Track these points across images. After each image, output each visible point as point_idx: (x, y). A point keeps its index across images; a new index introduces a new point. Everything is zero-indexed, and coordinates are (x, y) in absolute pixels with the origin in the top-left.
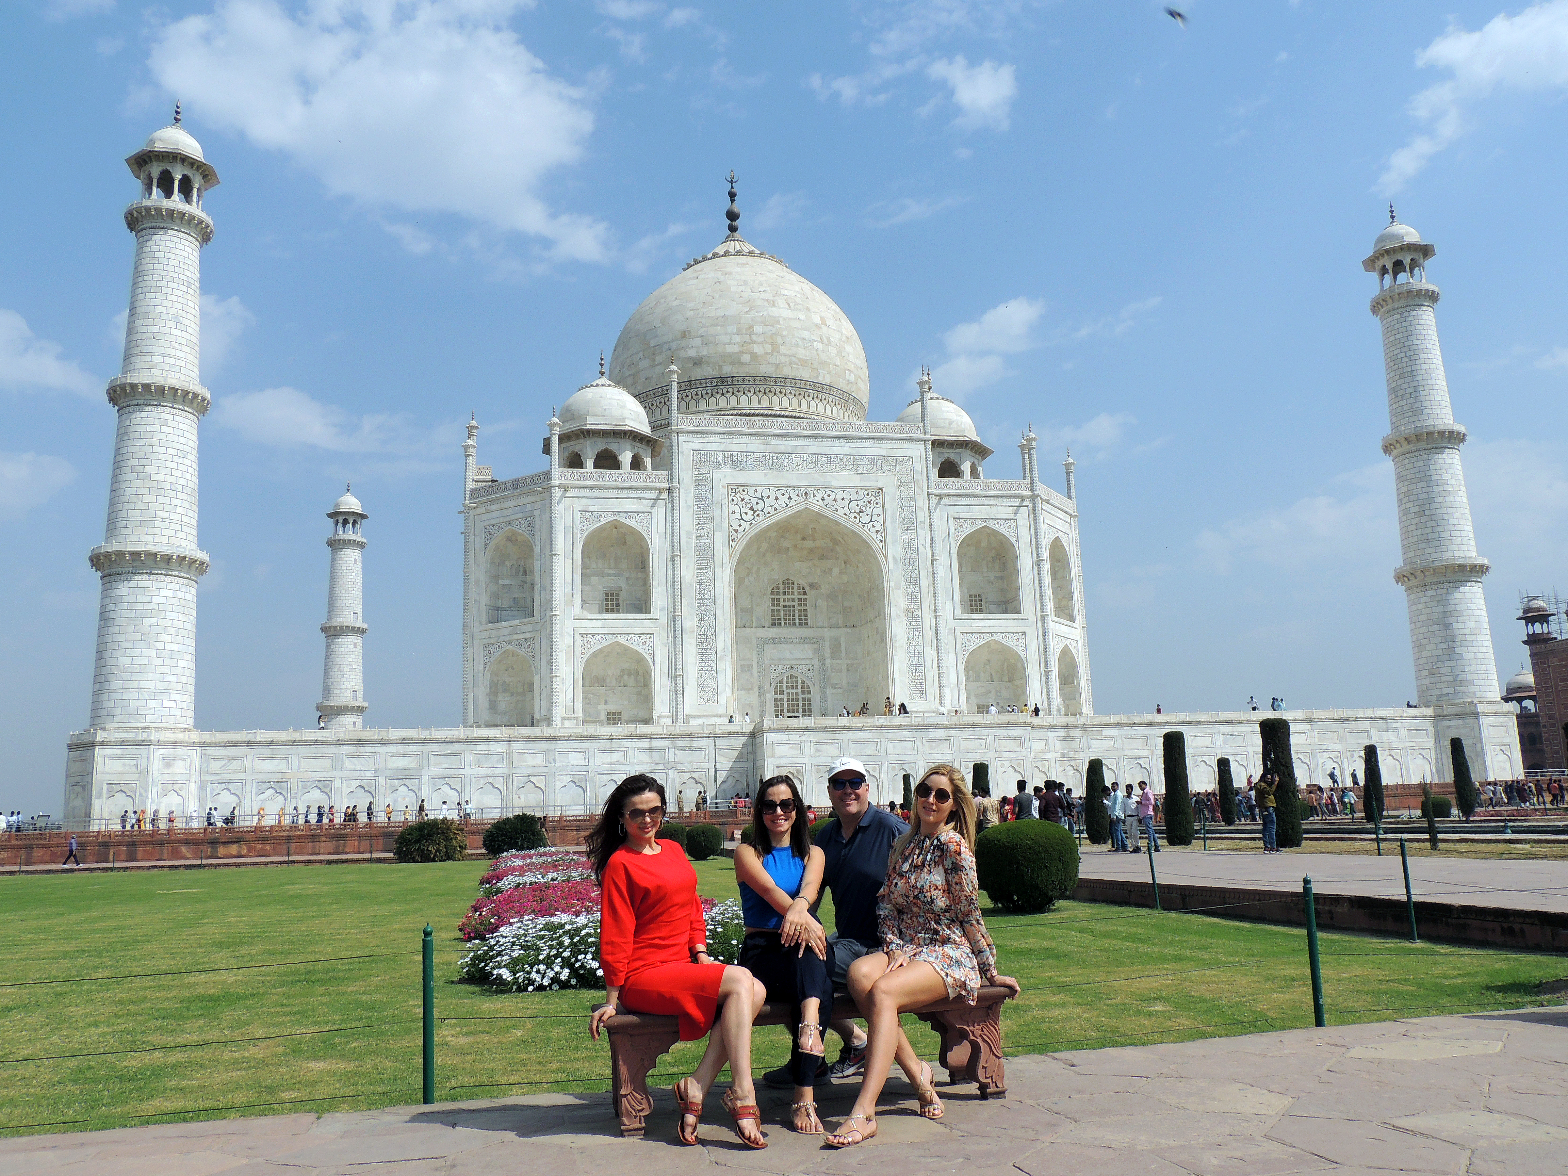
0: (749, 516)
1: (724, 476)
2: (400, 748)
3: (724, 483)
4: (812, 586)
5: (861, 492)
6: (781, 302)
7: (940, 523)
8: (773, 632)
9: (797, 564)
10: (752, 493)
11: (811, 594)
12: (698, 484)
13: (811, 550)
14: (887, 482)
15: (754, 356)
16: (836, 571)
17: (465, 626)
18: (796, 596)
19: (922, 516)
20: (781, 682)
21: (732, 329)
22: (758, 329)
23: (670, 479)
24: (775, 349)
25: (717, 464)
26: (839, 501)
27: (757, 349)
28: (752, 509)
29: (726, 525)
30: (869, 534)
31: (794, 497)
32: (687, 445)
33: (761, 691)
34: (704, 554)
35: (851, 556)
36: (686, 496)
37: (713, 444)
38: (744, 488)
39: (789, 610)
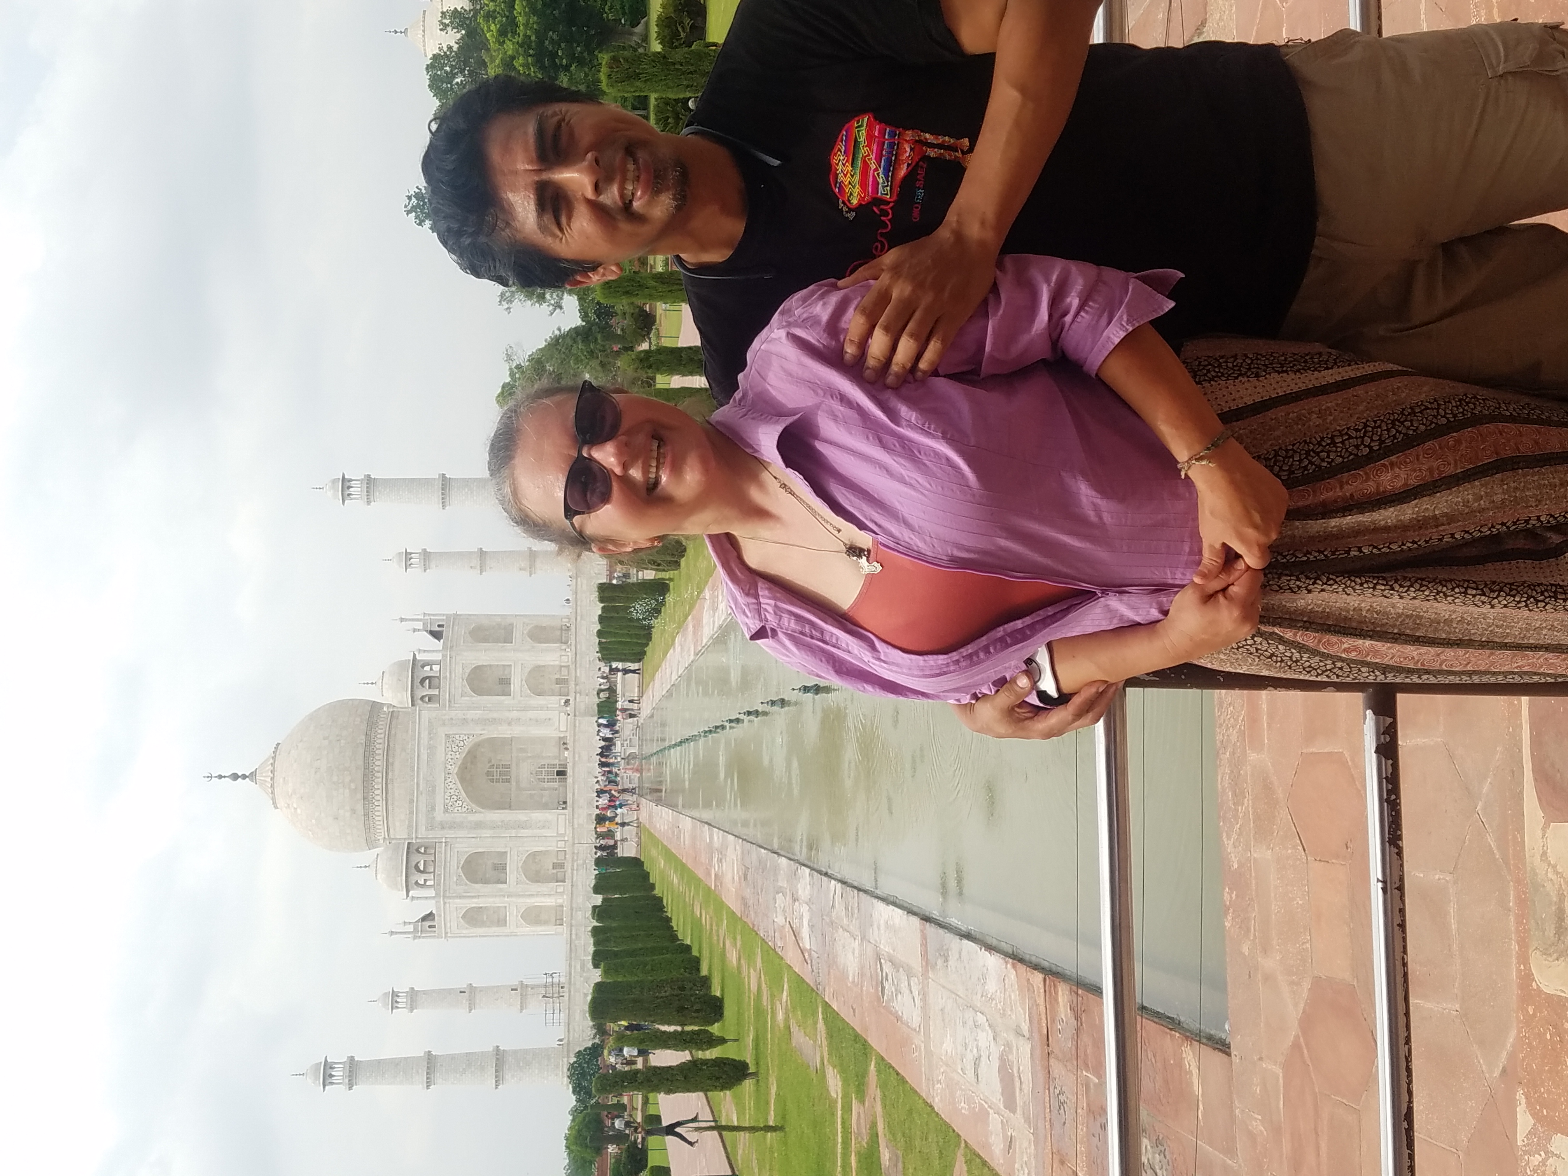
0: (460, 803)
1: (439, 815)
3: (443, 815)
4: (490, 761)
5: (447, 745)
6: (317, 763)
7: (464, 705)
8: (514, 783)
9: (479, 770)
10: (448, 801)
11: (493, 762)
12: (443, 828)
13: (472, 763)
14: (442, 732)
15: (352, 781)
16: (483, 750)
17: (505, 936)
18: (495, 770)
20: (539, 779)
22: (335, 779)
25: (434, 818)
26: (452, 757)
27: (347, 779)
28: (456, 801)
29: (464, 815)
30: (470, 742)
31: (450, 780)
32: (423, 832)
33: (544, 789)
34: (479, 825)
35: (478, 745)
36: (451, 834)
37: (423, 820)
38: (445, 805)
39: (502, 774)
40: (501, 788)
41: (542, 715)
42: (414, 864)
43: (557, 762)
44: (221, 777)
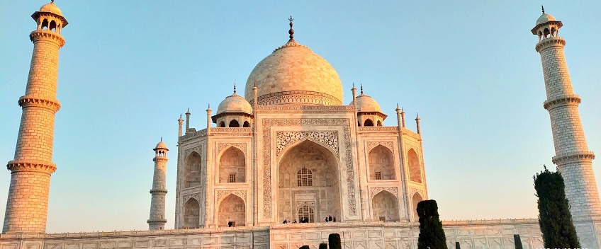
0: (285, 144)
1: (275, 129)
2: (124, 239)
3: (275, 131)
4: (314, 170)
5: (329, 133)
7: (361, 143)
8: (298, 189)
9: (308, 162)
10: (285, 134)
11: (313, 173)
12: (264, 131)
14: (340, 129)
15: (294, 83)
16: (323, 164)
17: (177, 189)
18: (307, 174)
19: (353, 141)
20: (301, 208)
21: (286, 73)
23: (253, 130)
24: (302, 80)
25: (272, 124)
26: (320, 137)
28: (285, 141)
29: (275, 147)
30: (332, 149)
31: (302, 136)
32: (260, 117)
33: (293, 213)
34: (267, 160)
35: (327, 159)
36: (260, 138)
37: (271, 116)
38: (282, 132)
39: (304, 180)
40: (295, 179)
41: (358, 206)
42: (237, 118)
44: (291, 25)
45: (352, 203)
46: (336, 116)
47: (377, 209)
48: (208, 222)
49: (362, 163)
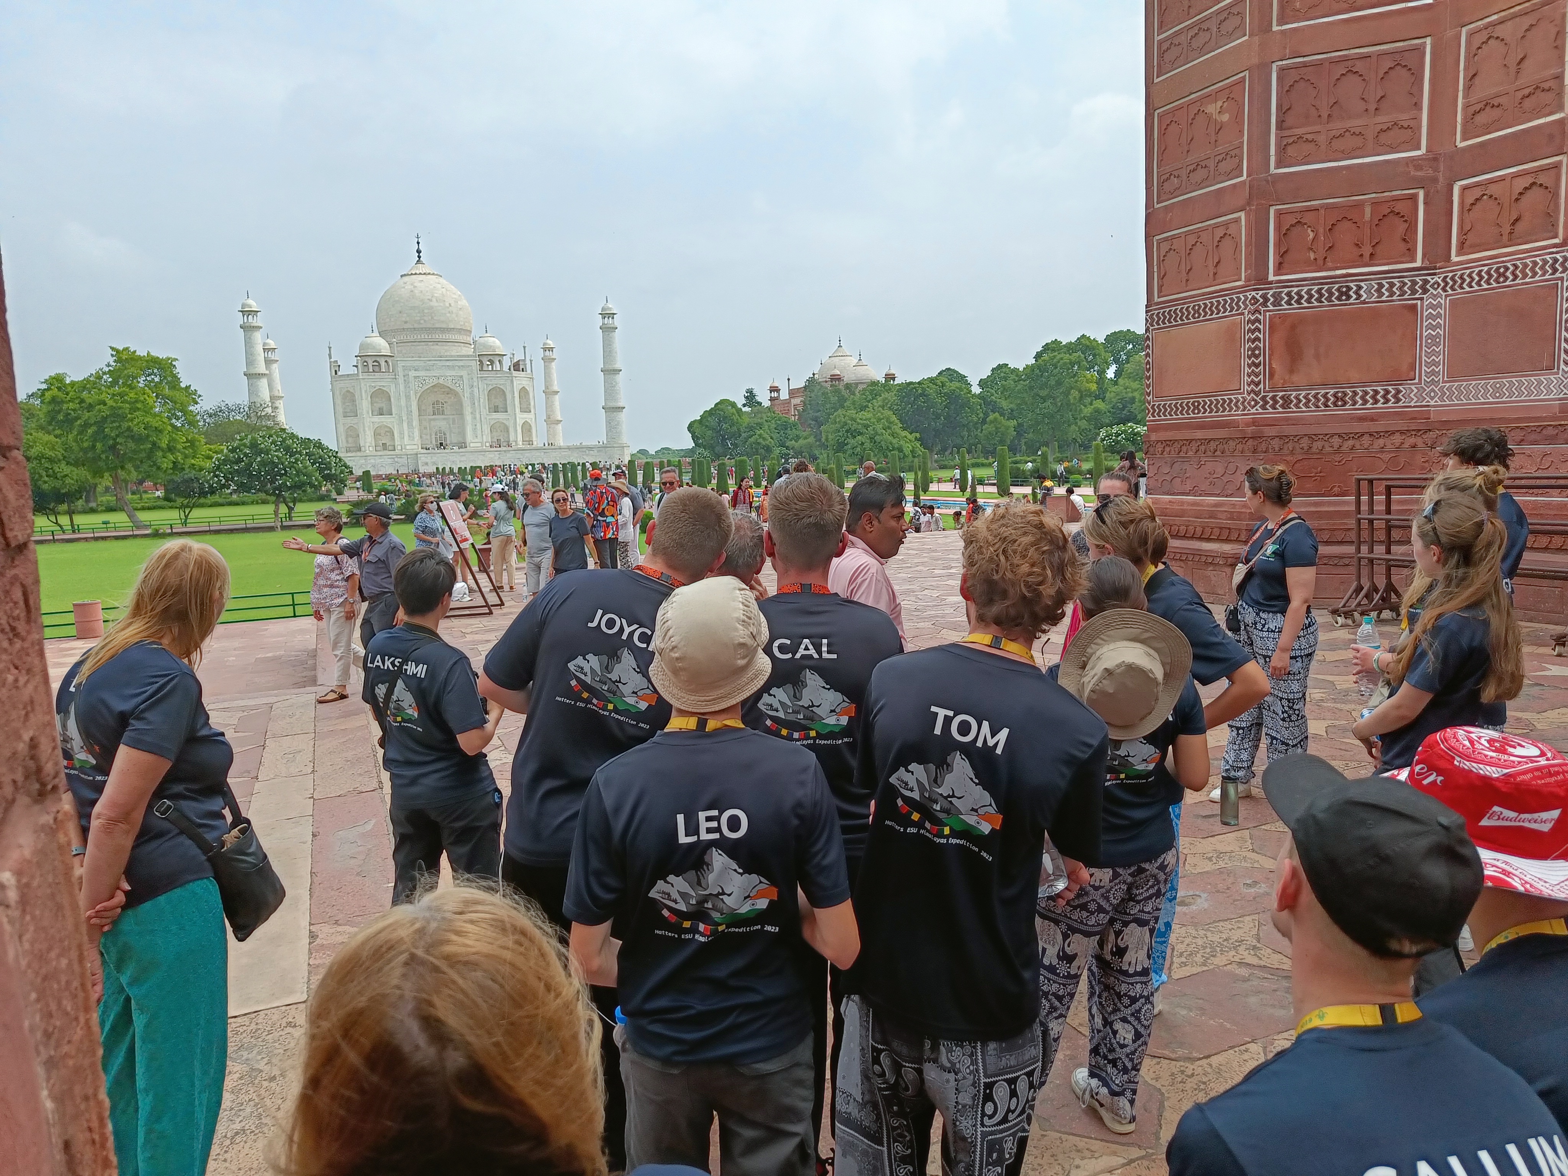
0: (421, 386)
1: (412, 374)
3: (413, 376)
4: (446, 402)
5: (456, 377)
6: (434, 300)
7: (481, 385)
8: (434, 417)
9: (439, 397)
10: (421, 378)
11: (445, 405)
12: (404, 376)
13: (444, 392)
14: (464, 374)
15: (425, 321)
16: (453, 398)
18: (441, 405)
19: (475, 384)
20: (437, 432)
21: (417, 311)
22: (426, 311)
23: (396, 375)
24: (432, 318)
25: (410, 370)
26: (449, 380)
27: (426, 318)
28: (421, 383)
29: (414, 389)
30: (459, 390)
31: (435, 379)
32: (400, 364)
33: (431, 435)
34: (408, 397)
35: (456, 394)
36: (401, 380)
37: (408, 364)
38: (419, 377)
39: (438, 410)
40: (430, 410)
41: (479, 432)
42: (378, 359)
43: (448, 442)
44: (418, 243)
45: (475, 430)
46: (461, 363)
47: (494, 433)
48: (368, 444)
49: (482, 400)
